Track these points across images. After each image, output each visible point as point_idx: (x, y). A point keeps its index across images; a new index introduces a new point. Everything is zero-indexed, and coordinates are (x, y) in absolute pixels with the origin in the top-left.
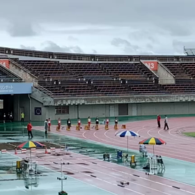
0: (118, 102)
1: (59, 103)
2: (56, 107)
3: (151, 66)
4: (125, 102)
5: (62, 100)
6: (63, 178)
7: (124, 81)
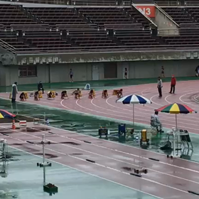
0: (104, 60)
1: (23, 62)
2: (21, 67)
3: (146, 11)
4: (112, 60)
5: (28, 57)
6: (45, 163)
7: (111, 32)
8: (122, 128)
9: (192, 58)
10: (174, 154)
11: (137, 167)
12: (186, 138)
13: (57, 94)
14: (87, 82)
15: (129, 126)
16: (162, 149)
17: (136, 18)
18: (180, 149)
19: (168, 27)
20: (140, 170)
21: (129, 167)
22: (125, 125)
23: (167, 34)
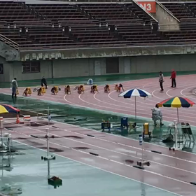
0: (105, 56)
1: (27, 58)
2: (24, 63)
3: (147, 7)
4: (114, 55)
5: (31, 54)
6: (49, 157)
7: (113, 28)
8: (124, 122)
9: (193, 52)
10: (176, 147)
11: (140, 159)
12: (187, 131)
13: (60, 89)
14: (90, 77)
15: (132, 119)
16: (164, 141)
17: (137, 14)
18: (182, 142)
19: (169, 23)
20: (142, 162)
21: (131, 160)
22: (127, 118)
23: (167, 29)
